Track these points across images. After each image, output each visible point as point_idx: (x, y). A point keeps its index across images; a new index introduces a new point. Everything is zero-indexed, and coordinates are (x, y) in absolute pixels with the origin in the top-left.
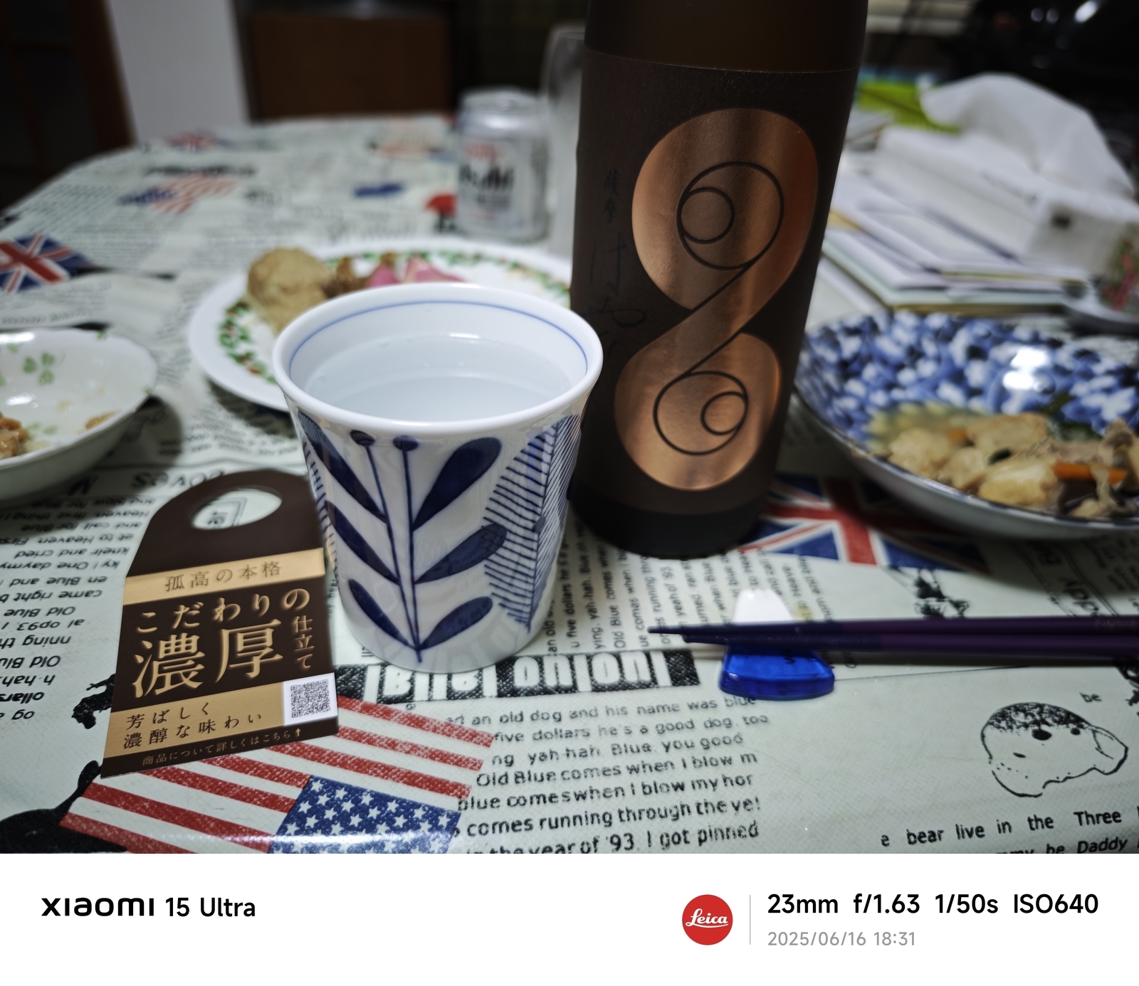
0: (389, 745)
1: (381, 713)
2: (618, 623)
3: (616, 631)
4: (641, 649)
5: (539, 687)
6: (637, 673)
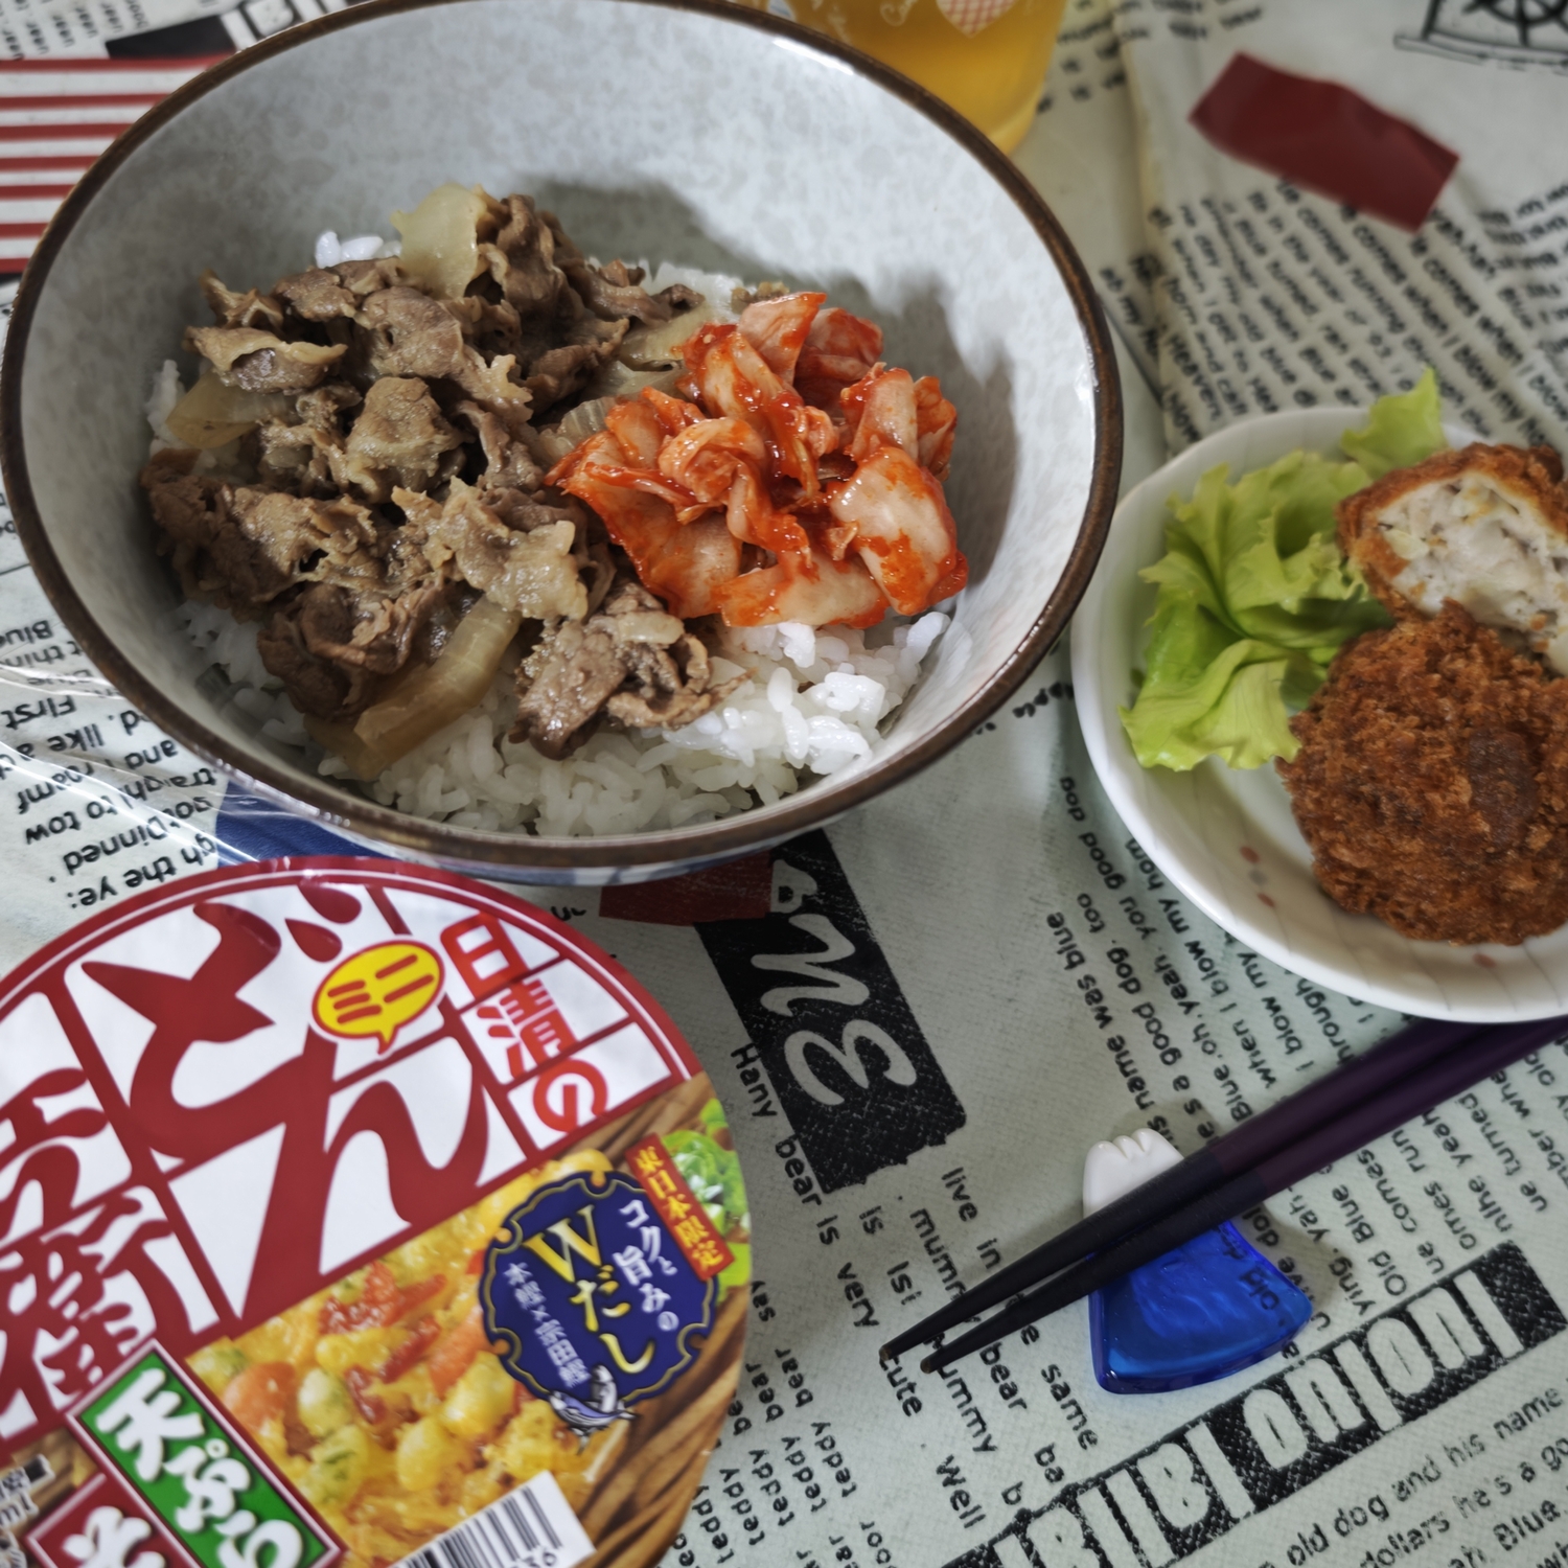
2: (1366, 1231)
3: (1372, 1254)
4: (1435, 1279)
5: (1315, 1454)
6: (1456, 1342)
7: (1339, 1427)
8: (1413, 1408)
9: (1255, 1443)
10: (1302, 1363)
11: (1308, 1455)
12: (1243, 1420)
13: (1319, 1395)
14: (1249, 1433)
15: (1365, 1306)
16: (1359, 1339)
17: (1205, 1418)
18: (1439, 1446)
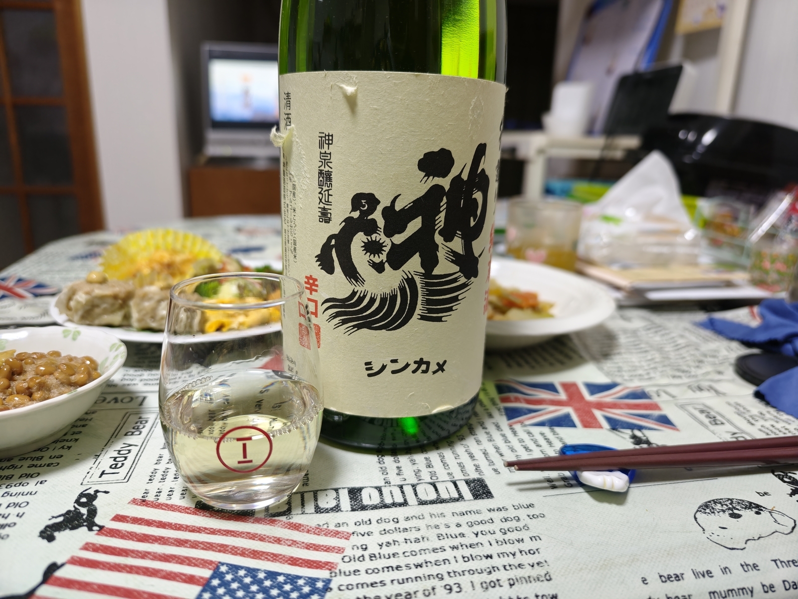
0: (276, 541)
1: (268, 522)
2: (431, 466)
3: (430, 471)
4: (449, 480)
5: (380, 504)
6: (449, 493)
7: (394, 501)
8: (422, 503)
9: (361, 497)
10: (390, 486)
11: (378, 504)
12: (361, 492)
13: (391, 493)
14: (361, 495)
15: (420, 480)
16: (414, 486)
17: (348, 488)
18: (428, 512)
